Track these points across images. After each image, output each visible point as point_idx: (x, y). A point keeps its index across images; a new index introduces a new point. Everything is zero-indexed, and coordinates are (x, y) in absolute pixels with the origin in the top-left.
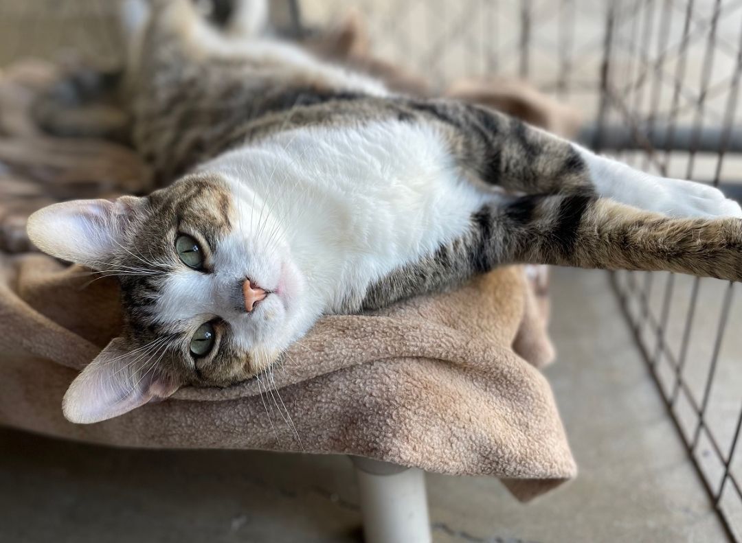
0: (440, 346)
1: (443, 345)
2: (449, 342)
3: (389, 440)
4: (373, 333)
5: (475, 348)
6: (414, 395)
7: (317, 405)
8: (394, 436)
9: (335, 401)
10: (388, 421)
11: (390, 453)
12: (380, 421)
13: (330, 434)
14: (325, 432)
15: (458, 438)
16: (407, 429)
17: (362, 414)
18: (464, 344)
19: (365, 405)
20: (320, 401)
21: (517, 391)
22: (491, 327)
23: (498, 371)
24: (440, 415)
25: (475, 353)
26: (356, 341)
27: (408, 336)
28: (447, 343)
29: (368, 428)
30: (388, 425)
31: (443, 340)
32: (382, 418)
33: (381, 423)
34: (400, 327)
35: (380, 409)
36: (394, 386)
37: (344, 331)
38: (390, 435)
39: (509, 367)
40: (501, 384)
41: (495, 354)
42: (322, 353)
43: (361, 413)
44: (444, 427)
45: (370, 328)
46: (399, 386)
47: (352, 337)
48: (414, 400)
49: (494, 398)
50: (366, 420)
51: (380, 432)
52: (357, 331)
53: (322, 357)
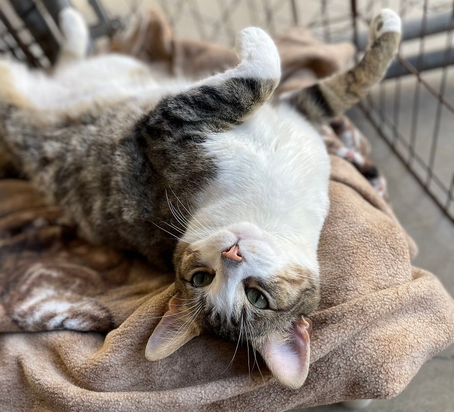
0: (385, 304)
1: (387, 303)
2: (389, 299)
3: (386, 387)
4: (344, 315)
5: (403, 293)
6: (387, 352)
7: (330, 380)
8: (387, 383)
9: (341, 375)
10: (380, 376)
11: (390, 394)
12: (375, 378)
13: (342, 393)
14: (337, 393)
15: (417, 357)
16: (392, 375)
17: (362, 378)
18: (396, 295)
19: (362, 372)
20: (331, 378)
21: (432, 301)
22: (397, 271)
23: (419, 298)
24: (404, 354)
25: (404, 296)
26: (336, 324)
27: (365, 308)
28: (388, 300)
29: (369, 385)
30: (381, 378)
31: (385, 299)
32: (376, 376)
33: (377, 380)
34: (357, 304)
35: (372, 371)
36: (374, 353)
37: (325, 323)
38: (385, 384)
39: (423, 292)
40: (422, 303)
41: (414, 290)
42: (319, 340)
43: (360, 377)
44: (409, 358)
45: (340, 313)
46: (377, 351)
47: (332, 323)
48: (388, 355)
49: (421, 313)
50: (367, 381)
51: (379, 385)
52: (333, 318)
53: (320, 342)
